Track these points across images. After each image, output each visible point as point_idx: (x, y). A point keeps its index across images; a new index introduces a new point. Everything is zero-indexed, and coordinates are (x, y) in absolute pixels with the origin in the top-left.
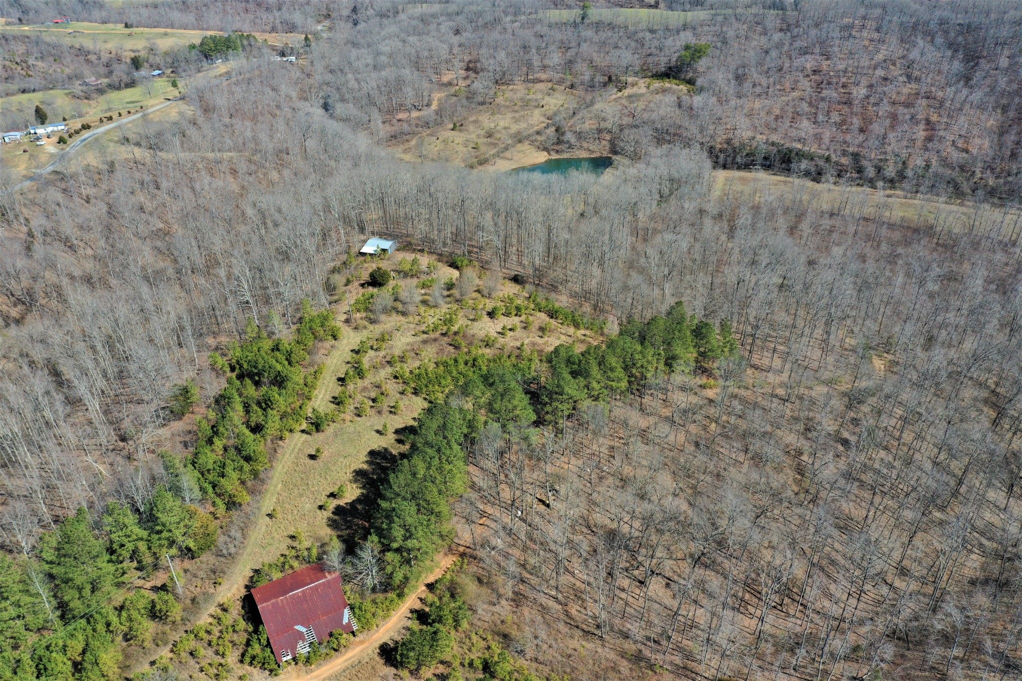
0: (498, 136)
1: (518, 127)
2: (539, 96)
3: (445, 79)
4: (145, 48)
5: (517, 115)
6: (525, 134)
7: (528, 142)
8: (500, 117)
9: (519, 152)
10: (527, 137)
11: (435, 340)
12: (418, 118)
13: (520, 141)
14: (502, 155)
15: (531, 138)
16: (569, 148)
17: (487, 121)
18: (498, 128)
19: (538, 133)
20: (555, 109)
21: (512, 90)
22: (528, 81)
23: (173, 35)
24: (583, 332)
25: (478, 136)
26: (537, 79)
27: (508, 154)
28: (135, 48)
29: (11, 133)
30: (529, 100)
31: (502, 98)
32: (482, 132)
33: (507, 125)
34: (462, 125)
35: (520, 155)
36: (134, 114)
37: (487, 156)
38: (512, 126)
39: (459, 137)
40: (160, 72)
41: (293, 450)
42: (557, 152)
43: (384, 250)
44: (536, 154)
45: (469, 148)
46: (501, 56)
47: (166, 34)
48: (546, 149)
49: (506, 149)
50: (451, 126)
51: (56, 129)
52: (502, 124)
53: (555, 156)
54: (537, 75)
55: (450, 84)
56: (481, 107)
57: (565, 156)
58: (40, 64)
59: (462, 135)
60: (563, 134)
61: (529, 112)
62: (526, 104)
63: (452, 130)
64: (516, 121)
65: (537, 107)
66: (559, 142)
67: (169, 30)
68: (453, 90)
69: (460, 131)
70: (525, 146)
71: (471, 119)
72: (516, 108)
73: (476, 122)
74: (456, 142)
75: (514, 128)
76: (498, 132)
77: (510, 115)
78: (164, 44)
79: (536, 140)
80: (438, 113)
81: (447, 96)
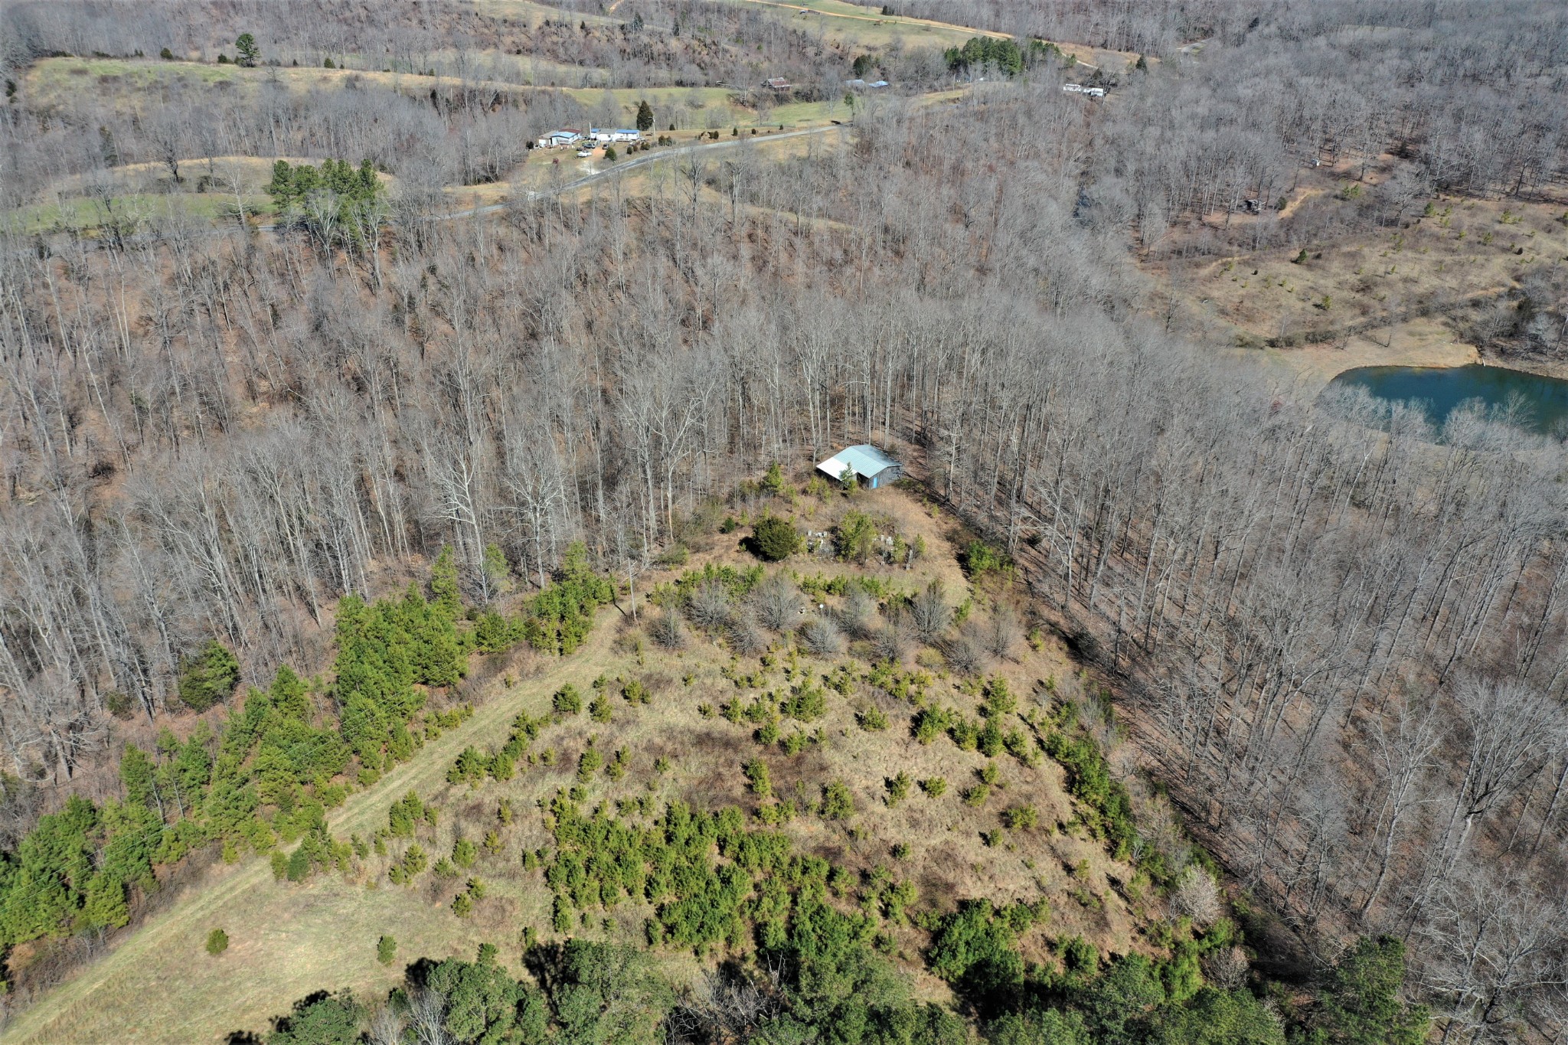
0: (1382, 292)
1: (1436, 282)
2: (1526, 230)
3: (1342, 165)
4: (885, 46)
5: (1448, 259)
6: (1443, 300)
7: (1443, 319)
8: (1410, 254)
9: (1411, 334)
10: (1444, 309)
11: (728, 743)
12: (1242, 228)
13: (1425, 313)
14: (1369, 333)
15: (1453, 313)
16: (1534, 349)
17: (1374, 259)
18: (1393, 277)
19: (1476, 304)
20: (1549, 261)
21: (1469, 208)
22: (1518, 196)
23: (937, 31)
24: (1121, 869)
25: (1340, 285)
26: (1539, 194)
27: (1383, 334)
28: (872, 45)
29: (562, 134)
30: (1497, 233)
31: (1437, 219)
32: (1352, 279)
33: (1414, 274)
34: (1318, 257)
35: (1413, 341)
36: (762, 135)
37: (1337, 327)
38: (1424, 278)
39: (1299, 279)
40: (884, 83)
41: (217, 898)
42: (1502, 352)
43: (862, 479)
44: (1448, 347)
45: (1309, 306)
46: (1477, 138)
47: (927, 29)
48: (1476, 341)
49: (1386, 322)
50: (1295, 254)
51: (624, 137)
52: (1405, 270)
53: (1492, 361)
54: (1545, 188)
55: (1347, 175)
56: (1383, 230)
57: (1518, 365)
58: (734, 49)
59: (1308, 275)
60: (1532, 317)
61: (1480, 258)
62: (1484, 240)
63: (1295, 262)
64: (1440, 269)
65: (1505, 250)
66: (1515, 332)
67: (935, 24)
68: (1341, 187)
69: (1309, 267)
70: (1433, 327)
71: (1346, 249)
72: (1457, 244)
73: (1352, 255)
74: (1289, 286)
75: (1428, 283)
76: (1389, 285)
77: (1434, 256)
78: (912, 42)
79: (1464, 319)
80: (1288, 225)
81: (1326, 197)
